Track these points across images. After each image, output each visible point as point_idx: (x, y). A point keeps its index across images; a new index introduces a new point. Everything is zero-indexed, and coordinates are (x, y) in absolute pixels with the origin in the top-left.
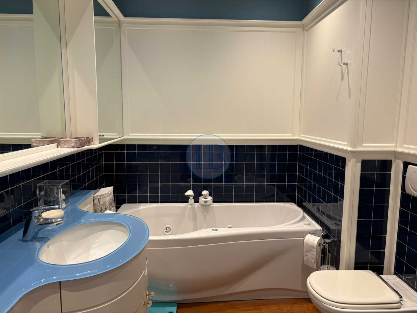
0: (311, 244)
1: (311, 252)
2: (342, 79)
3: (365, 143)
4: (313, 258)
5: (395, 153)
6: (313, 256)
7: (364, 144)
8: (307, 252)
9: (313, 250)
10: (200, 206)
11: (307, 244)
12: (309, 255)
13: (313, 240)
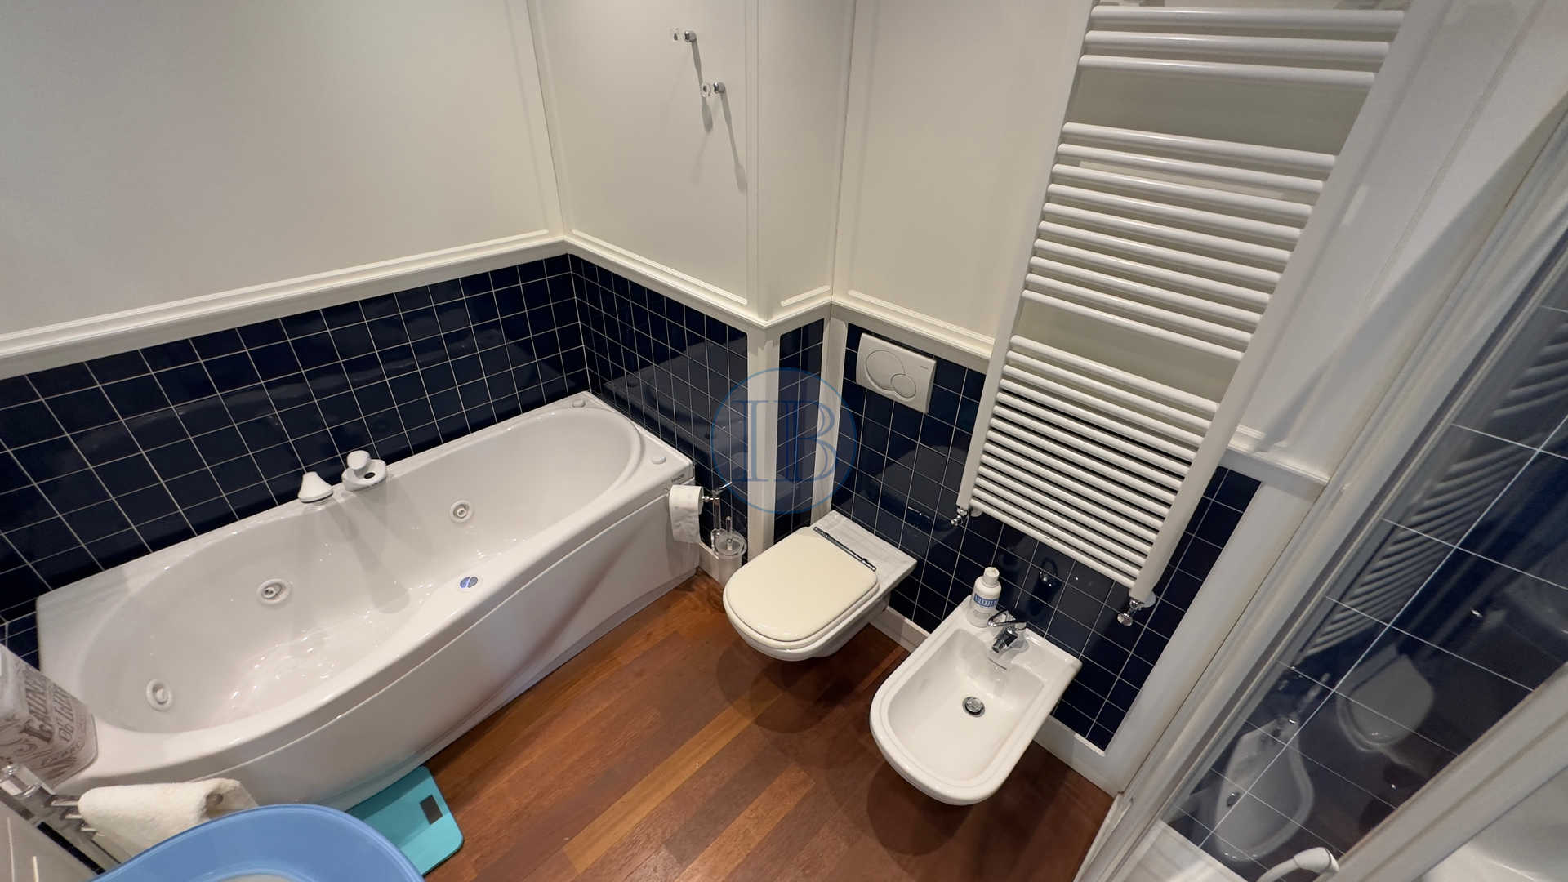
0: (685, 505)
1: (689, 519)
2: (709, 126)
3: (785, 298)
4: (693, 529)
5: (831, 308)
6: (692, 525)
7: (784, 303)
8: (677, 521)
9: (692, 514)
10: (353, 495)
11: (676, 508)
12: (684, 525)
13: (688, 497)
